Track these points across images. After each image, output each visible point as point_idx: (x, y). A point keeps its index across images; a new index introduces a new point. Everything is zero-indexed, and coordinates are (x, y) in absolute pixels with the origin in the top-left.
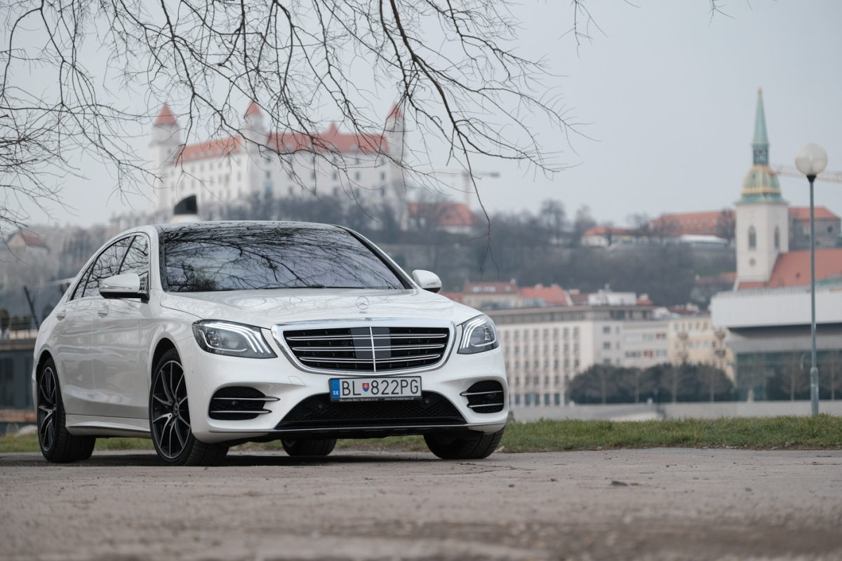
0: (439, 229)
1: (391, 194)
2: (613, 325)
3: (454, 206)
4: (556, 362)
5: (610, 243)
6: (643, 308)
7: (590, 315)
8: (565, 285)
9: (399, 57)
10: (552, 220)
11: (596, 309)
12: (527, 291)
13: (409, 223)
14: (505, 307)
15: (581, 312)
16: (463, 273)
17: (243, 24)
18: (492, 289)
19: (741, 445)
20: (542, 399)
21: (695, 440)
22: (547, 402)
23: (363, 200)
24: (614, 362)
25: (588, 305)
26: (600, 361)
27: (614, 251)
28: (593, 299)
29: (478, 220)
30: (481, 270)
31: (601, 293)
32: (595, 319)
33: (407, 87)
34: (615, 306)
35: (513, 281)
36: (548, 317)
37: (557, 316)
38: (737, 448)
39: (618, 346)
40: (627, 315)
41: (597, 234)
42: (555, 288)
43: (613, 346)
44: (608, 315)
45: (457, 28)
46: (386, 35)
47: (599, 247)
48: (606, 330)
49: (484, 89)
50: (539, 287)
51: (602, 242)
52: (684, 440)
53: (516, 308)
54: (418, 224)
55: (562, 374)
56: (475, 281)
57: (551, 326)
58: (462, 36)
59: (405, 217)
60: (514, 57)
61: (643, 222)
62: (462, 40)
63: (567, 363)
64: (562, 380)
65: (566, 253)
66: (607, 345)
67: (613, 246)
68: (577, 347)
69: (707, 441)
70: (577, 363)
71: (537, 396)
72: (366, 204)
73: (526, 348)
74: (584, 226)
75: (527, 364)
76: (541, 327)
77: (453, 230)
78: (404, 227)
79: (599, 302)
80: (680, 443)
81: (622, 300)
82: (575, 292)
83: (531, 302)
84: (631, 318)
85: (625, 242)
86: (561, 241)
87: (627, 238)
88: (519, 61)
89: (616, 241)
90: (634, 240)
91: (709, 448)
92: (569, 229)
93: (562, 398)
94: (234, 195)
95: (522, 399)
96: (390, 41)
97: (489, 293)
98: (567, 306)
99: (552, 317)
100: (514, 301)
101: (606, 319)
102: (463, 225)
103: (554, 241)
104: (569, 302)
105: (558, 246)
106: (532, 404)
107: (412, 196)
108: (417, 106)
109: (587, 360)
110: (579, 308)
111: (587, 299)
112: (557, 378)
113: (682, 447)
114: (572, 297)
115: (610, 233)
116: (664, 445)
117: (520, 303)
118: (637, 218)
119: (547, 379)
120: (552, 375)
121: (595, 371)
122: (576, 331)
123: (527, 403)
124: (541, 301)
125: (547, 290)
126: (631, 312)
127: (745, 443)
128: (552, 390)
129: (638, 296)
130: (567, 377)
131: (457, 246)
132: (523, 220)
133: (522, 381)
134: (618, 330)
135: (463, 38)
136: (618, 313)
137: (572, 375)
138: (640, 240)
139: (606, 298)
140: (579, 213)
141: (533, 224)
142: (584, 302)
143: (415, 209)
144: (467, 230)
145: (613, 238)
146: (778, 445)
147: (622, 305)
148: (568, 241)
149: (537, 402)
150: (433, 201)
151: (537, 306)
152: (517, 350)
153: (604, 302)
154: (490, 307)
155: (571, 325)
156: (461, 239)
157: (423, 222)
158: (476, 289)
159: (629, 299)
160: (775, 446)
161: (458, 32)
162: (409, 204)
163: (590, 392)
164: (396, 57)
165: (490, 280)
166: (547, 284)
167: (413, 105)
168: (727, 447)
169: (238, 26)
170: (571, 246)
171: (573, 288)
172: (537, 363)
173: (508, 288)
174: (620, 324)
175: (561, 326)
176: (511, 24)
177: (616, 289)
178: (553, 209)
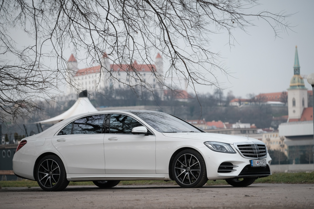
0: (175, 100)
1: (157, 87)
3: (181, 91)
5: (240, 105)
6: (253, 129)
7: (233, 132)
8: (223, 121)
9: (170, 52)
10: (218, 96)
11: (235, 130)
12: (209, 123)
13: (164, 98)
15: (230, 131)
16: (185, 117)
17: (117, 41)
18: (196, 122)
21: (272, 181)
25: (232, 128)
27: (241, 108)
28: (234, 126)
29: (190, 97)
30: (192, 115)
31: (237, 124)
32: (235, 133)
33: (173, 62)
34: (243, 129)
35: (204, 119)
40: (247, 132)
41: (235, 101)
42: (220, 122)
44: (240, 132)
46: (166, 45)
47: (236, 106)
49: (199, 62)
50: (214, 121)
51: (238, 104)
52: (268, 181)
53: (205, 129)
54: (168, 98)
56: (189, 119)
58: (191, 45)
59: (163, 96)
60: (209, 52)
61: (253, 97)
65: (224, 108)
67: (241, 106)
69: (275, 181)
72: (148, 91)
74: (230, 98)
77: (181, 100)
78: (163, 99)
79: (236, 127)
81: (245, 126)
82: (227, 123)
83: (211, 128)
84: (249, 133)
85: (246, 104)
86: (222, 104)
87: (247, 103)
88: (211, 53)
89: (243, 104)
90: (249, 103)
92: (224, 100)
96: (167, 46)
97: (195, 124)
98: (224, 129)
100: (204, 127)
101: (239, 134)
102: (184, 99)
103: (219, 104)
104: (225, 127)
105: (220, 106)
107: (165, 88)
110: (229, 129)
111: (232, 126)
114: (226, 125)
115: (240, 101)
117: (207, 128)
118: (250, 95)
124: (215, 127)
125: (217, 122)
126: (248, 131)
129: (251, 125)
131: (182, 106)
132: (207, 96)
136: (244, 131)
138: (252, 103)
139: (239, 126)
140: (228, 93)
141: (211, 97)
142: (231, 127)
143: (166, 93)
144: (186, 100)
145: (241, 103)
147: (245, 128)
148: (225, 104)
151: (213, 129)
153: (238, 127)
156: (184, 104)
157: (169, 97)
158: (190, 122)
159: (248, 126)
160: (298, 182)
161: (190, 43)
162: (164, 91)
164: (169, 52)
165: (195, 119)
166: (216, 120)
167: (175, 68)
168: (282, 183)
170: (225, 106)
171: (226, 122)
173: (202, 122)
177: (243, 122)
178: (219, 92)
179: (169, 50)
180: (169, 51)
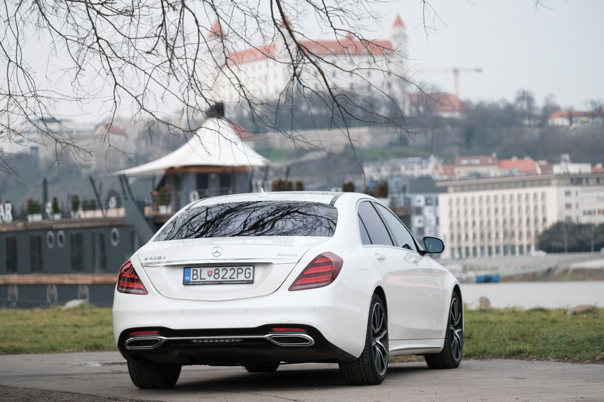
0: (434, 114)
1: (396, 88)
2: (573, 189)
3: (446, 96)
4: (528, 220)
5: (571, 123)
6: (597, 176)
7: (554, 182)
8: (535, 157)
9: (287, 45)
10: (525, 105)
11: (559, 177)
12: (505, 162)
13: (410, 110)
14: (487, 176)
15: (547, 180)
16: (454, 149)
17: (164, 20)
18: (477, 161)
19: (563, 358)
20: (517, 249)
21: (527, 353)
22: (521, 252)
23: (373, 93)
24: (574, 219)
25: (552, 173)
26: (563, 219)
27: (575, 129)
28: (557, 169)
29: (465, 107)
30: (469, 147)
31: (563, 165)
32: (558, 185)
34: (575, 175)
35: (494, 155)
36: (521, 184)
37: (528, 183)
38: (559, 361)
39: (577, 206)
40: (584, 181)
41: (561, 116)
42: (528, 160)
43: (573, 206)
44: (569, 181)
45: (331, 23)
46: (277, 29)
47: (562, 126)
48: (568, 194)
49: (357, 69)
50: (514, 159)
51: (566, 122)
52: (518, 353)
53: (495, 177)
54: (418, 111)
55: (533, 230)
56: (463, 155)
57: (523, 191)
59: (407, 105)
60: (377, 46)
61: (597, 106)
62: (335, 33)
63: (536, 220)
64: (533, 234)
65: (536, 132)
66: (568, 206)
67: (574, 126)
68: (544, 208)
69: (537, 354)
70: (545, 220)
71: (513, 247)
72: (376, 96)
73: (504, 210)
74: (550, 110)
75: (505, 222)
76: (515, 192)
77: (446, 115)
78: (407, 113)
79: (562, 172)
80: (516, 355)
81: (580, 170)
82: (544, 163)
83: (507, 172)
84: (588, 183)
85: (584, 122)
86: (532, 122)
87: (585, 119)
88: (381, 48)
89: (577, 121)
90: (591, 120)
91: (537, 360)
92: (538, 113)
93: (533, 248)
94: (272, 90)
95: (502, 249)
96: (280, 33)
97: (475, 165)
98: (537, 174)
99: (524, 184)
100: (494, 171)
101: (567, 185)
102: (454, 110)
103: (527, 122)
104: (539, 171)
105: (529, 126)
106: (509, 254)
107: (412, 89)
108: (304, 84)
109: (552, 218)
110: (546, 176)
111: (552, 169)
112: (529, 233)
113: (516, 359)
114: (541, 167)
115: (571, 115)
116: (503, 357)
117: (498, 174)
118: (593, 103)
119: (521, 234)
120: (525, 230)
121: (558, 226)
122: (544, 195)
123: (505, 253)
124: (516, 172)
125: (521, 162)
126: (587, 179)
127: (566, 357)
128: (525, 242)
129: (593, 165)
130: (536, 232)
131: (449, 128)
132: (501, 106)
133: (501, 235)
134: (577, 193)
135: (336, 31)
136: (577, 180)
137: (541, 230)
138: (595, 120)
139: (567, 168)
140: (547, 99)
141: (509, 109)
142: (550, 172)
143: (415, 99)
144: (457, 115)
145: (574, 119)
146: (590, 359)
147: (580, 173)
148: (538, 122)
149: (513, 253)
150: (429, 92)
151: (512, 175)
152: (496, 210)
153: (566, 171)
154: (474, 177)
155: (539, 190)
156: (452, 122)
157: (421, 109)
158: (464, 162)
159: (586, 168)
160: (588, 360)
161: (332, 26)
162: (411, 96)
163: (554, 244)
164: (285, 46)
165: (475, 155)
166: (521, 157)
167: (301, 84)
168: (551, 360)
169: (160, 23)
170: (540, 126)
171: (542, 159)
172: (512, 221)
173: (490, 161)
174: (578, 189)
175: (531, 191)
176: (378, 16)
177: (574, 160)
178: (525, 97)
179: (284, 42)
180: (286, 43)
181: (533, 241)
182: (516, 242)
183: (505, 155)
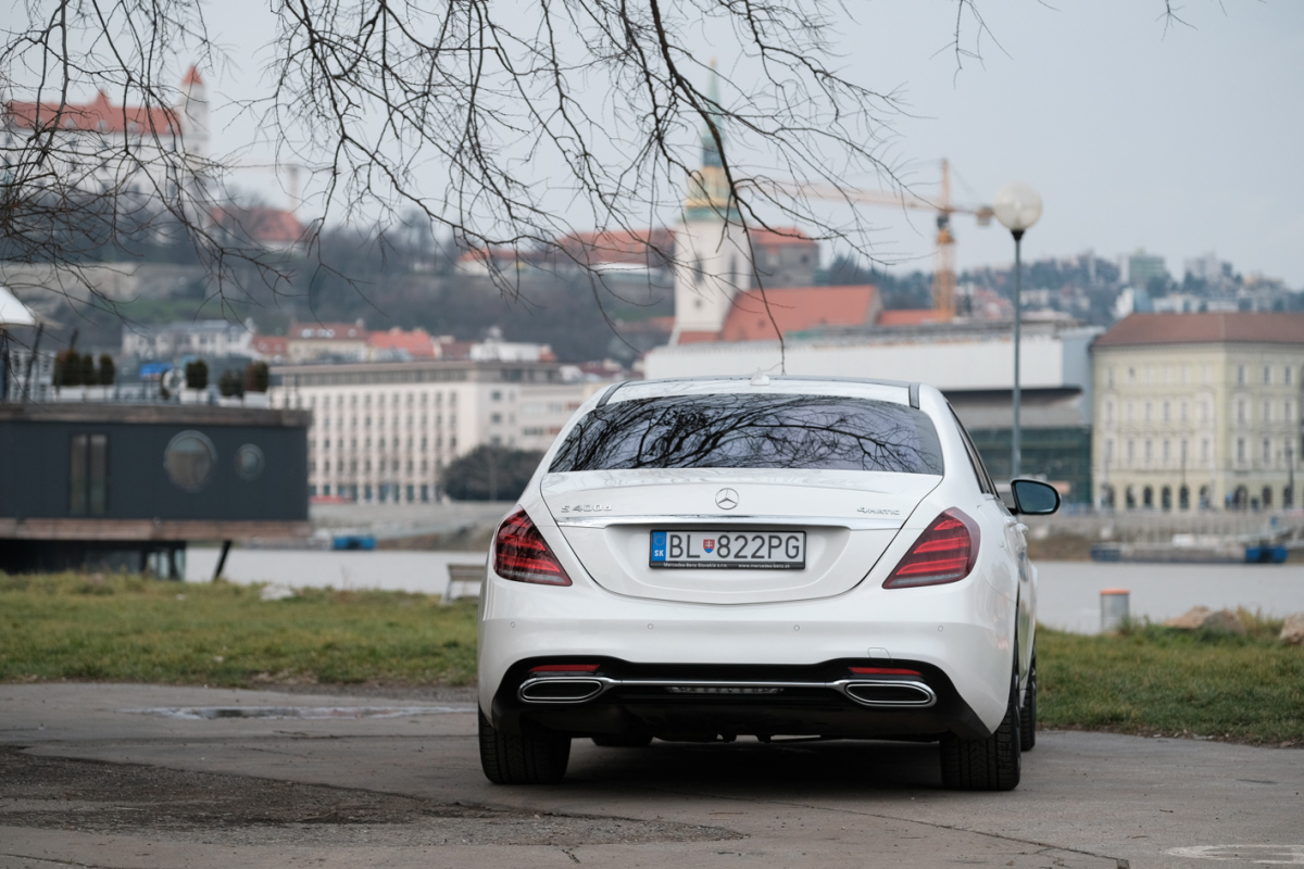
2: (506, 389)
3: (276, 214)
4: (424, 441)
5: (497, 273)
6: (547, 366)
7: (473, 374)
8: (434, 329)
9: (648, 75)
10: (414, 236)
11: (483, 366)
12: (379, 336)
14: (353, 360)
15: (460, 369)
16: (288, 309)
18: (329, 333)
20: (403, 492)
22: (410, 497)
23: (144, 204)
24: (505, 442)
25: (469, 359)
26: (487, 441)
27: (499, 284)
28: (478, 352)
29: (311, 235)
30: (313, 305)
31: (489, 345)
32: (481, 381)
34: (510, 363)
35: (360, 322)
36: (413, 376)
39: (512, 419)
40: (526, 375)
41: (477, 258)
42: (419, 335)
43: (506, 418)
44: (498, 374)
45: (756, 34)
47: (479, 277)
48: (497, 396)
50: (396, 332)
51: (485, 270)
53: (368, 362)
54: (225, 238)
55: (431, 457)
56: (304, 321)
57: (417, 389)
58: (763, 47)
60: (848, 85)
62: (763, 54)
63: (439, 442)
64: (432, 465)
65: (435, 284)
66: (496, 418)
68: (453, 420)
70: (454, 442)
71: (397, 488)
73: (382, 421)
75: (382, 442)
76: (403, 390)
77: (274, 247)
79: (486, 356)
81: (517, 354)
82: (447, 339)
83: (388, 354)
84: (532, 380)
85: (519, 270)
86: (427, 267)
87: (520, 265)
89: (506, 268)
90: (531, 267)
92: (437, 250)
93: (431, 493)
95: (375, 491)
97: (324, 339)
98: (436, 360)
99: (419, 376)
100: (363, 352)
101: (495, 381)
102: (288, 239)
103: (418, 266)
104: (437, 351)
105: (422, 273)
106: (390, 499)
107: (216, 196)
108: (670, 155)
109: (467, 442)
110: (454, 364)
111: (467, 352)
112: (425, 464)
114: (443, 346)
115: (493, 259)
117: (374, 354)
119: (410, 464)
120: (417, 458)
121: (481, 455)
122: (454, 397)
123: (382, 497)
124: (404, 353)
125: (407, 337)
126: (531, 372)
128: (417, 479)
130: (439, 462)
132: (374, 236)
133: (375, 464)
134: (512, 397)
136: (514, 373)
137: (447, 461)
138: (539, 268)
139: (496, 352)
141: (386, 240)
142: (465, 356)
143: (219, 217)
144: (295, 249)
145: (500, 265)
147: (519, 361)
148: (439, 266)
149: (396, 498)
150: (245, 204)
151: (397, 360)
152: (368, 421)
153: (494, 356)
154: (330, 360)
155: (446, 388)
156: (285, 259)
157: (231, 234)
158: (307, 332)
159: (530, 352)
161: (758, 41)
162: (212, 209)
163: (474, 485)
165: (322, 321)
166: (407, 327)
167: (665, 153)
170: (441, 274)
171: (445, 333)
172: (396, 441)
173: (352, 332)
174: (515, 388)
175: (431, 389)
177: (510, 337)
178: (416, 221)
179: (641, 71)
180: (645, 71)
181: (431, 478)
182: (402, 476)
183: (379, 323)
